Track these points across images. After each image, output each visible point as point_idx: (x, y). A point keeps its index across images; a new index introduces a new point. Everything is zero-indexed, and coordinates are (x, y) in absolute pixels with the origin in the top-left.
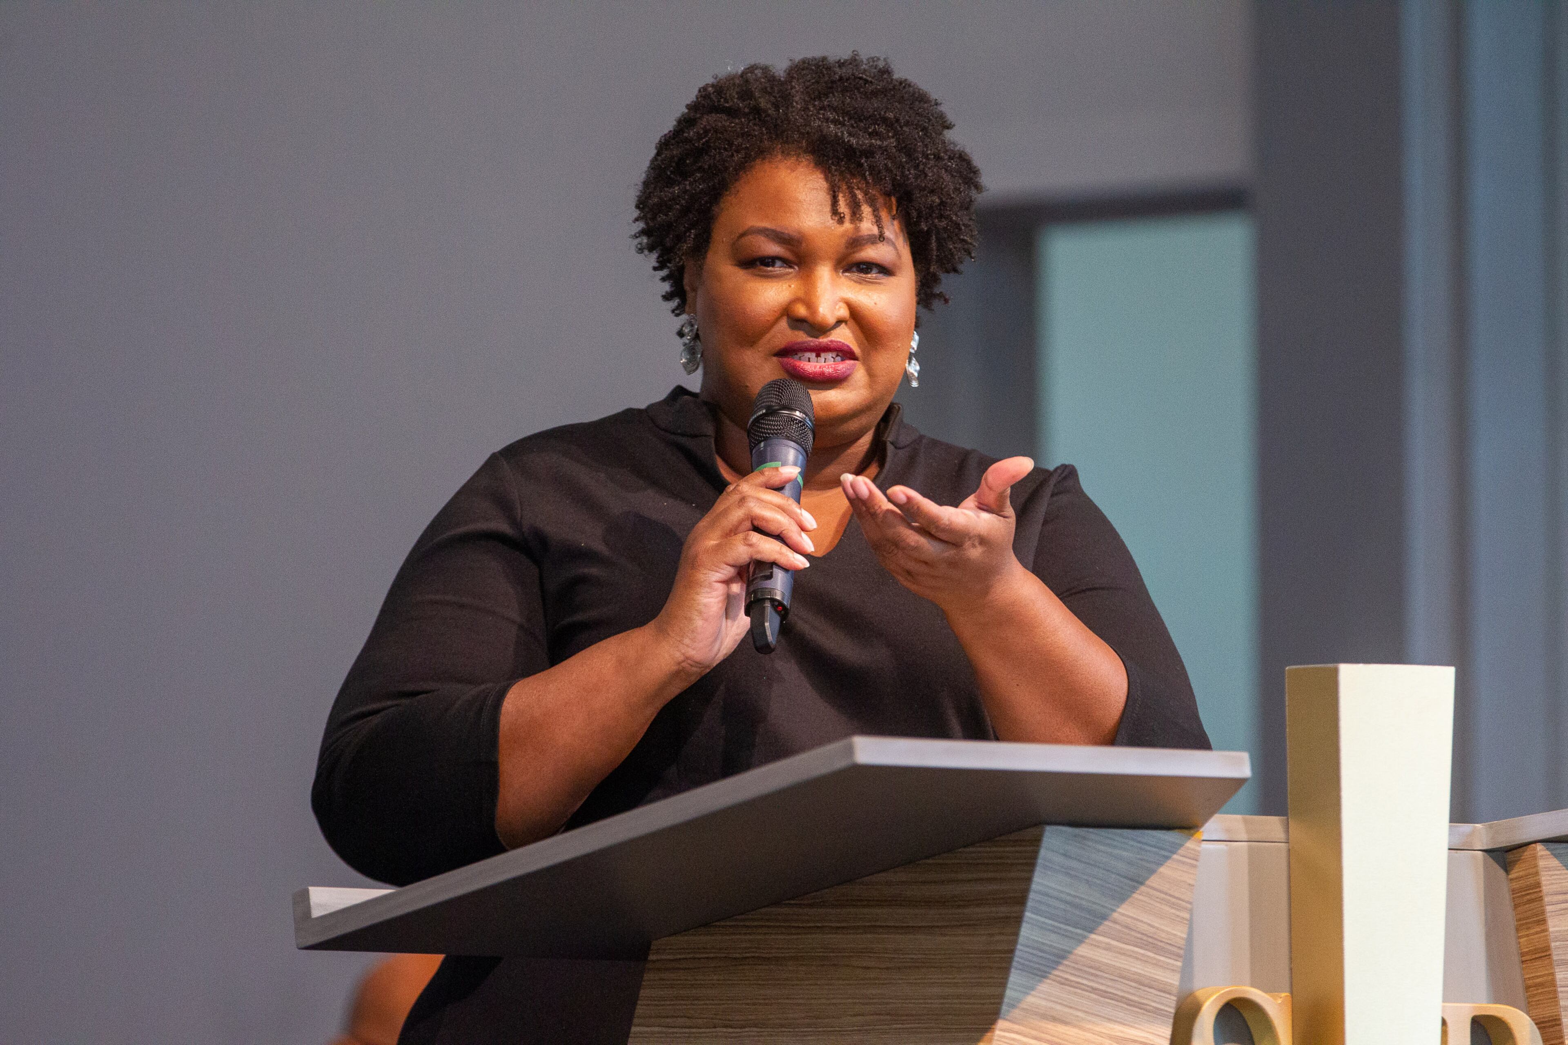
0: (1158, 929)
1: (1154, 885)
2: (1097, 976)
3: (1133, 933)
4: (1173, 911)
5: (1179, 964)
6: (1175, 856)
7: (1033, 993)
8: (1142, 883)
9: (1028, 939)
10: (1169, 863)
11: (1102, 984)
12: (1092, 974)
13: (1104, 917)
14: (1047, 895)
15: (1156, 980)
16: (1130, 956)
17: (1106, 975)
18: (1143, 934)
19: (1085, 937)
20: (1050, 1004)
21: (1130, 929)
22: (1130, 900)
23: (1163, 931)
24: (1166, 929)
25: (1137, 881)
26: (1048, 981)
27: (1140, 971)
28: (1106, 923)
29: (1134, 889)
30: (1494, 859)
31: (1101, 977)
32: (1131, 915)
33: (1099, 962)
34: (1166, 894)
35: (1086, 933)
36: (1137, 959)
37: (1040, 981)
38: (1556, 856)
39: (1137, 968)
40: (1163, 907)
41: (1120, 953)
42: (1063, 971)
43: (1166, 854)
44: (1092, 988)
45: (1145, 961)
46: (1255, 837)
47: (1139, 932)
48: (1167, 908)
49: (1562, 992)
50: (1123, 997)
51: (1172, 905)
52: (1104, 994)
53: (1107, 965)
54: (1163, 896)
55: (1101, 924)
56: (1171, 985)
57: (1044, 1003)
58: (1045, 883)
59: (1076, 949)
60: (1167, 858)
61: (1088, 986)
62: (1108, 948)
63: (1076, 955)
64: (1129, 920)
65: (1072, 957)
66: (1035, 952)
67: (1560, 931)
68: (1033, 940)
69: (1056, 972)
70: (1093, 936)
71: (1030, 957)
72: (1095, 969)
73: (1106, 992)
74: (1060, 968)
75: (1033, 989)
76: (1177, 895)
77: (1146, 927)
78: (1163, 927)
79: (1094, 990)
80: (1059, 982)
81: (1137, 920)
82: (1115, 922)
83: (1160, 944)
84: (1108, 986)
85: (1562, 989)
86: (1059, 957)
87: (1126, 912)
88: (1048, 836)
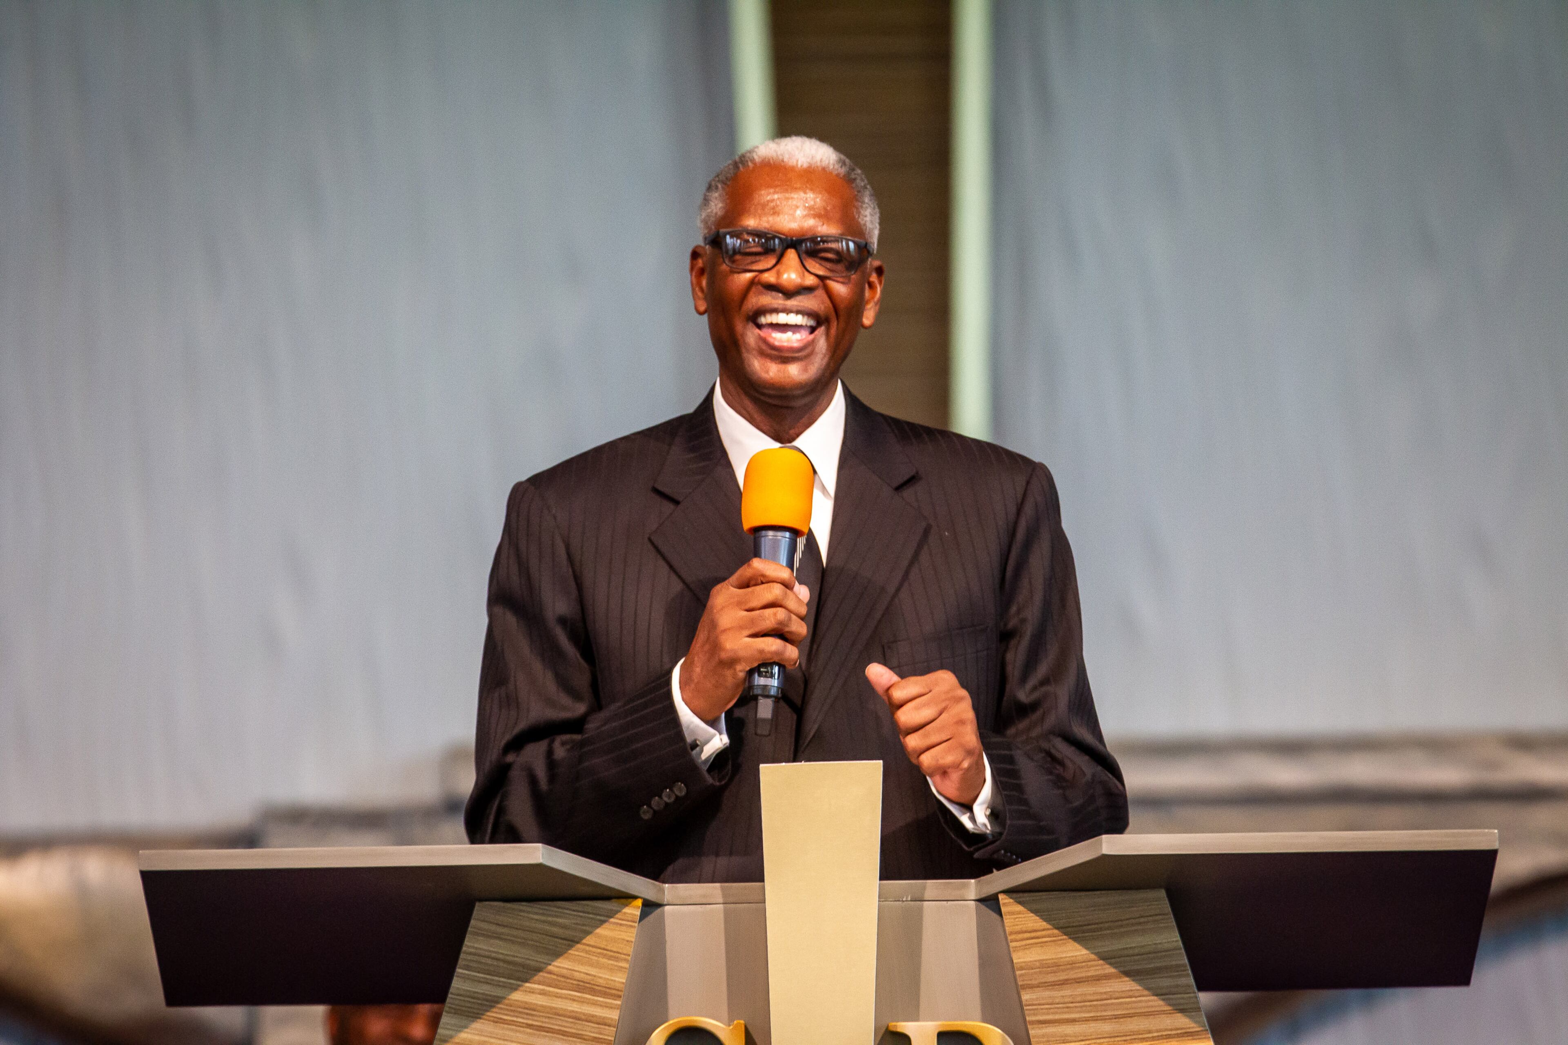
0: (595, 976)
1: (587, 942)
2: (532, 1015)
3: (568, 981)
4: (612, 962)
5: (619, 1003)
6: (612, 920)
7: (466, 1030)
8: (578, 942)
9: (458, 989)
10: (606, 925)
11: (538, 1021)
12: (527, 1014)
13: (539, 970)
14: (479, 955)
15: (593, 1016)
16: (566, 998)
17: (541, 1014)
18: (579, 981)
19: (519, 986)
20: (483, 1039)
21: (568, 978)
22: (566, 955)
23: (600, 978)
24: (604, 976)
25: (573, 942)
26: (481, 1021)
27: (576, 1010)
28: (541, 974)
29: (570, 947)
30: (987, 906)
31: (536, 1016)
32: (566, 966)
33: (537, 1005)
34: (604, 949)
35: (520, 983)
36: (574, 1000)
37: (473, 1021)
38: (1020, 903)
39: (575, 1007)
40: (601, 959)
41: (556, 997)
42: (496, 1012)
43: (602, 918)
44: (527, 1024)
45: (582, 1001)
46: (731, 900)
47: (575, 980)
48: (605, 960)
49: (1027, 1010)
50: (560, 1030)
51: (610, 958)
52: (540, 1028)
53: (542, 1006)
54: (599, 951)
55: (535, 975)
56: (612, 1019)
57: (477, 1038)
58: (476, 945)
59: (509, 995)
60: (604, 922)
61: (523, 1023)
62: (543, 993)
63: (509, 999)
64: (565, 971)
65: (506, 1001)
66: (467, 999)
67: (1025, 962)
68: (464, 990)
69: (488, 1014)
70: (527, 985)
71: (463, 1004)
72: (530, 1009)
73: (541, 1027)
74: (494, 1010)
75: (466, 1027)
76: (615, 950)
77: (582, 975)
78: (600, 975)
79: (529, 1026)
80: (494, 1022)
81: (574, 970)
82: (550, 973)
83: (597, 988)
84: (542, 1022)
85: (1028, 1007)
86: (492, 1002)
87: (561, 965)
88: (479, 910)
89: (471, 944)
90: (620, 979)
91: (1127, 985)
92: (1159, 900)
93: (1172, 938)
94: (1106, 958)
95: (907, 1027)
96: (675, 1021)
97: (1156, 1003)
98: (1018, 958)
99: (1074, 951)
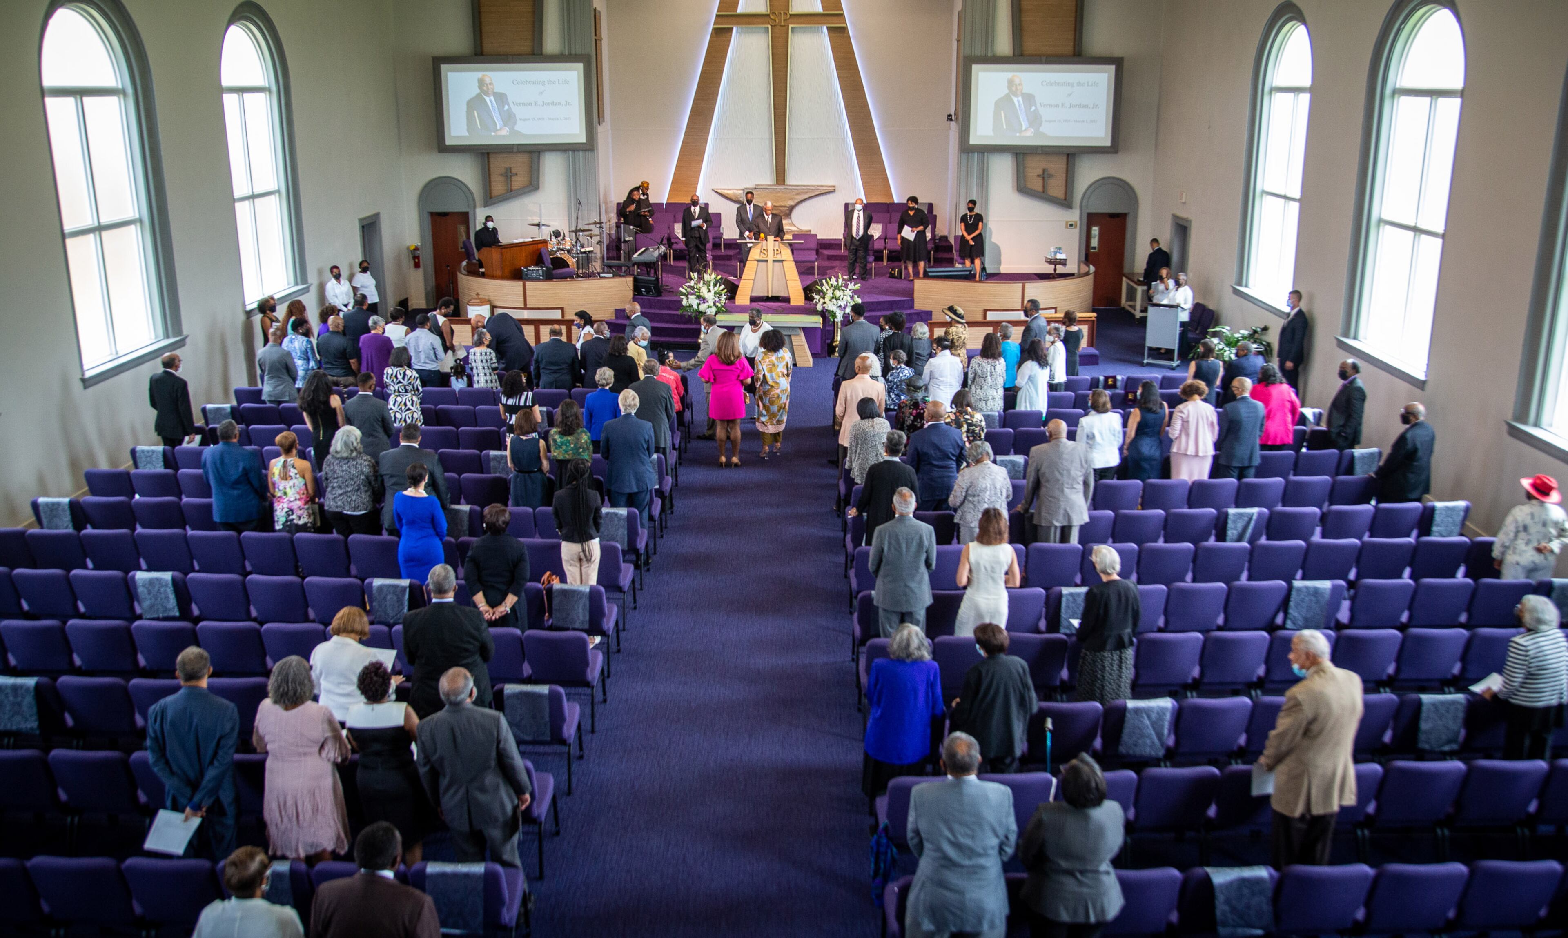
95: (775, 249)
96: (763, 248)
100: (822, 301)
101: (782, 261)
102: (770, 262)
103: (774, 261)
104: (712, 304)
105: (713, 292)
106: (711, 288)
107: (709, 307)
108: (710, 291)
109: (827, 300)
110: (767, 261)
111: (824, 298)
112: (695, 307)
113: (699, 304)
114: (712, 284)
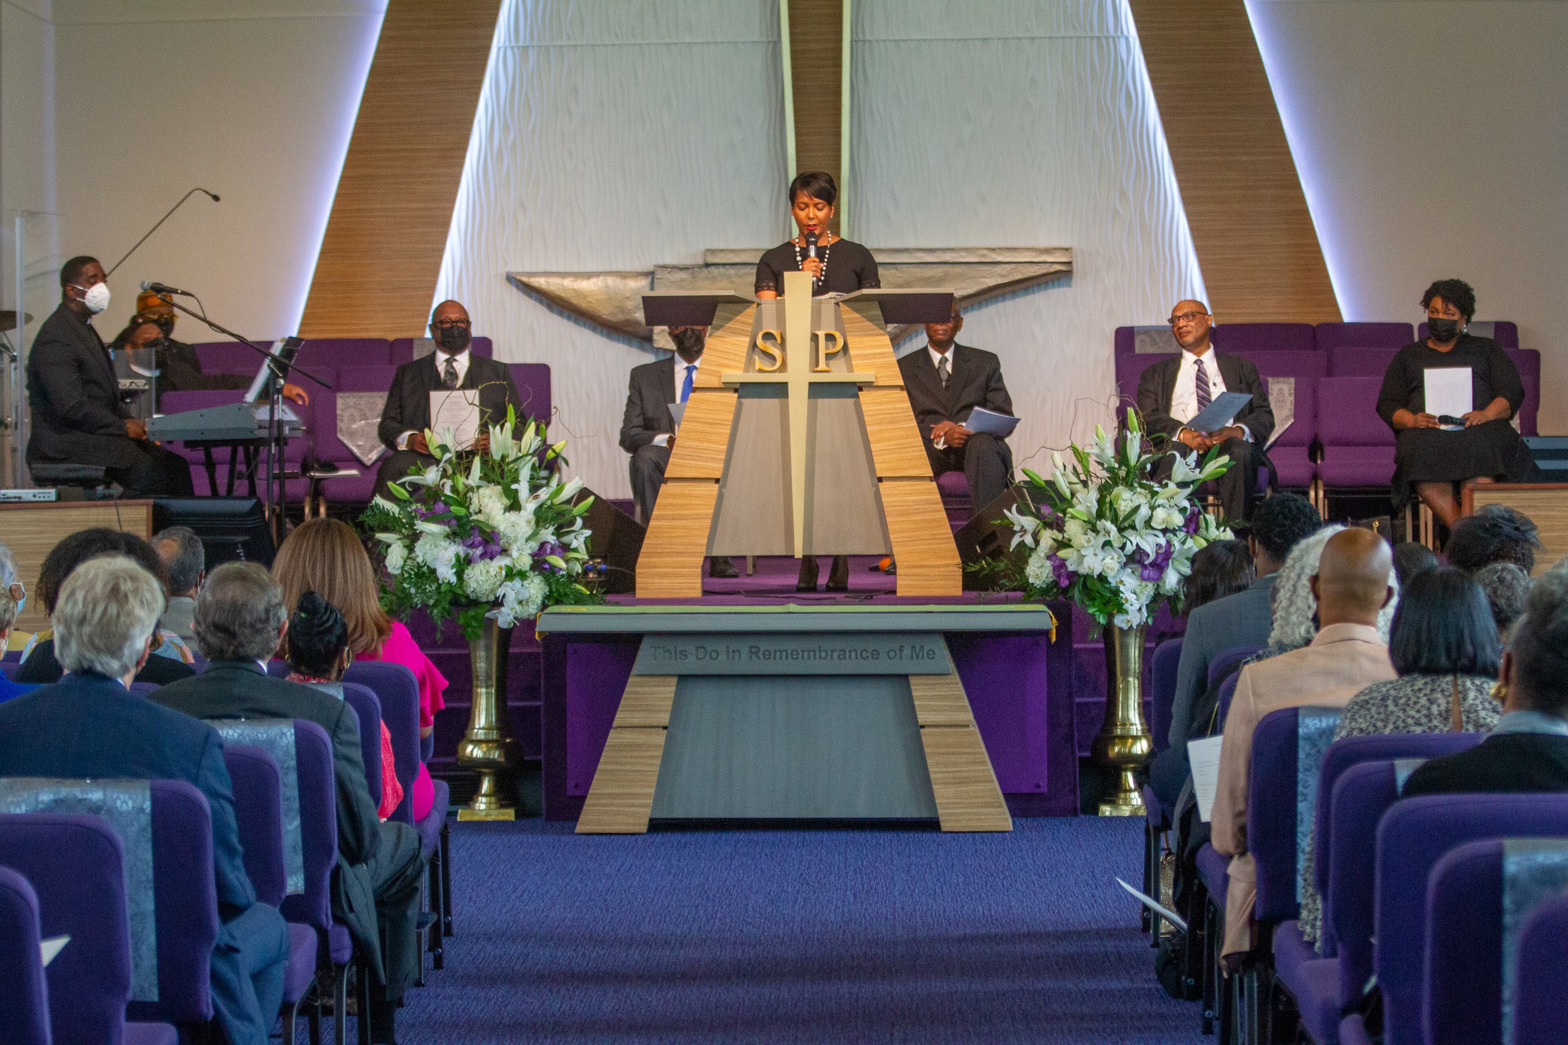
1: (744, 313)
3: (740, 321)
4: (750, 318)
5: (752, 326)
8: (742, 313)
11: (733, 331)
14: (719, 315)
15: (746, 329)
16: (739, 326)
17: (734, 329)
22: (739, 316)
28: (733, 320)
33: (733, 327)
34: (749, 313)
35: (728, 322)
39: (741, 327)
40: (748, 316)
41: (737, 325)
45: (743, 326)
50: (738, 333)
51: (750, 316)
54: (747, 313)
56: (750, 330)
59: (725, 325)
61: (729, 331)
62: (734, 324)
70: (730, 322)
72: (731, 328)
76: (751, 313)
77: (743, 320)
78: (747, 320)
79: (731, 332)
80: (723, 331)
81: (741, 319)
82: (736, 319)
83: (746, 323)
85: (846, 328)
86: (723, 326)
87: (738, 318)
88: (720, 306)
89: (717, 313)
90: (751, 321)
91: (869, 323)
92: (876, 304)
93: (879, 313)
94: (864, 317)
95: (818, 333)
96: (764, 331)
97: (875, 327)
98: (844, 317)
99: (857, 315)
100: (1048, 537)
101: (853, 389)
102: (798, 397)
103: (817, 390)
104: (525, 562)
105: (530, 506)
106: (523, 488)
107: (511, 574)
108: (514, 506)
109: (1073, 528)
110: (780, 390)
111: (1058, 525)
112: (446, 573)
113: (462, 564)
114: (525, 473)
